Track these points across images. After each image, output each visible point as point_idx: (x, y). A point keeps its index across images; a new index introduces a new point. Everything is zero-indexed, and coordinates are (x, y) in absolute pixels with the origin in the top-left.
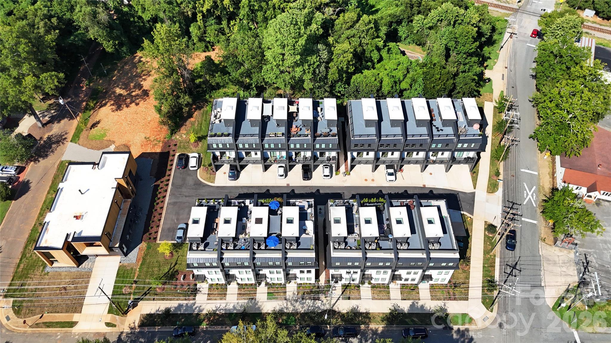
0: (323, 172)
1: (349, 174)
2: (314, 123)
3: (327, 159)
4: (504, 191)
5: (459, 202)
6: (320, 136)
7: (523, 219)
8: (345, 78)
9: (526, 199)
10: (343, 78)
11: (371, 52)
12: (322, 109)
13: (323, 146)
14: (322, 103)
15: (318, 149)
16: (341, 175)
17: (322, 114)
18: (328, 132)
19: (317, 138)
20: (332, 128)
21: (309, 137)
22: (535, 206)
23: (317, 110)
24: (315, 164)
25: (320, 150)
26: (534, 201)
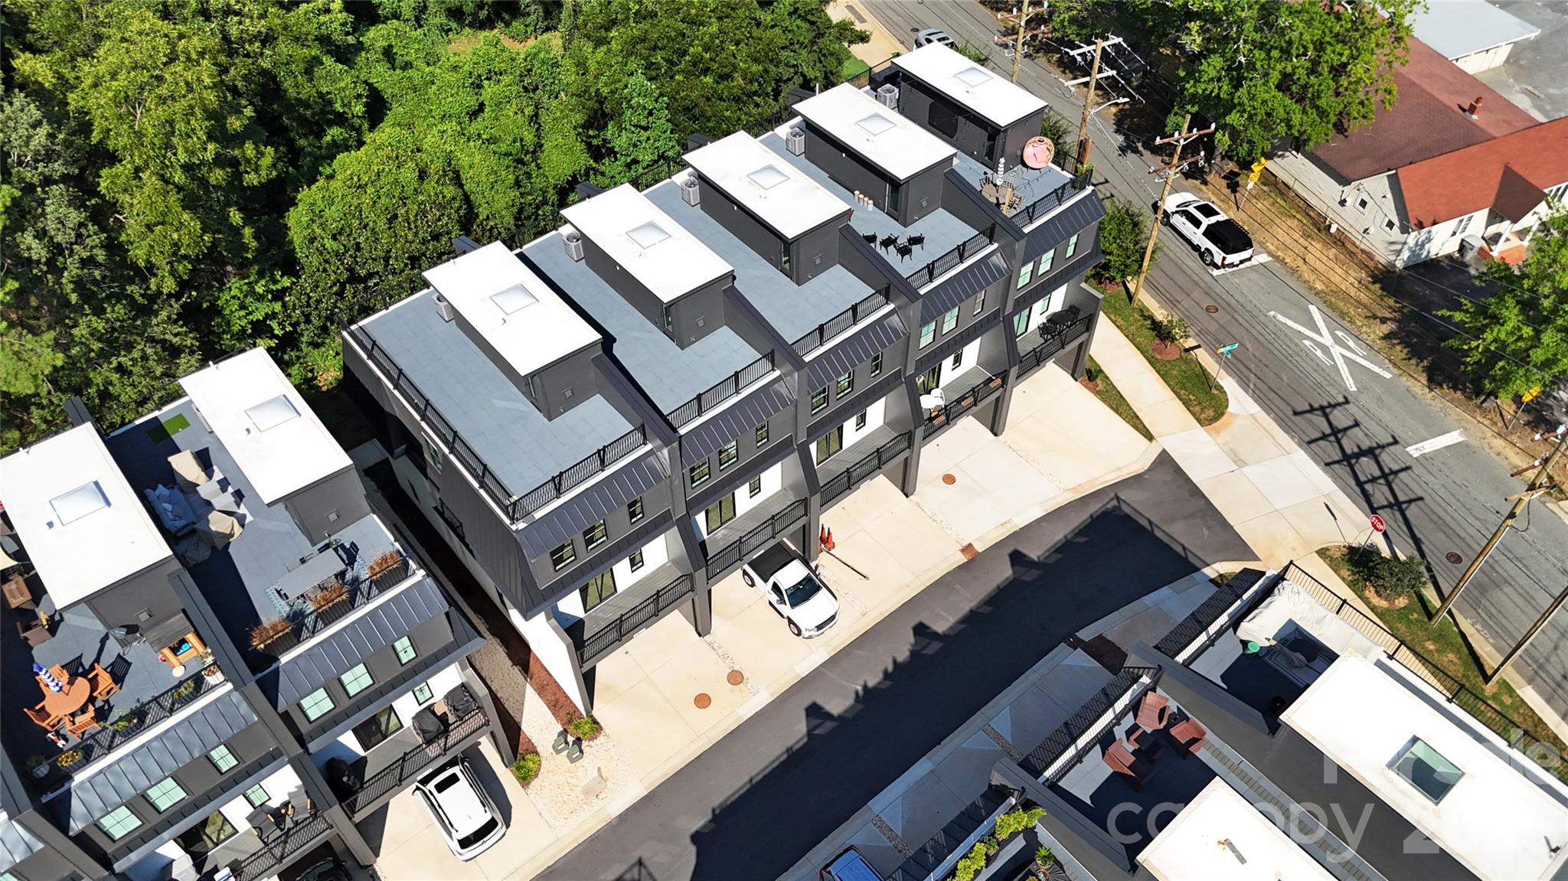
0: (447, 826)
1: (596, 727)
2: (196, 571)
3: (423, 732)
4: (1244, 384)
5: (1158, 533)
6: (296, 626)
7: (1414, 451)
8: (248, 232)
9: (1335, 367)
10: (237, 231)
11: (308, 72)
12: (204, 459)
13: (357, 680)
14: (181, 421)
15: (330, 722)
16: (553, 764)
17: (224, 484)
18: (341, 575)
19: (285, 659)
20: (346, 537)
21: (219, 686)
22: (1388, 376)
23: (171, 478)
24: (359, 817)
25: (347, 714)
26: (1363, 357)
